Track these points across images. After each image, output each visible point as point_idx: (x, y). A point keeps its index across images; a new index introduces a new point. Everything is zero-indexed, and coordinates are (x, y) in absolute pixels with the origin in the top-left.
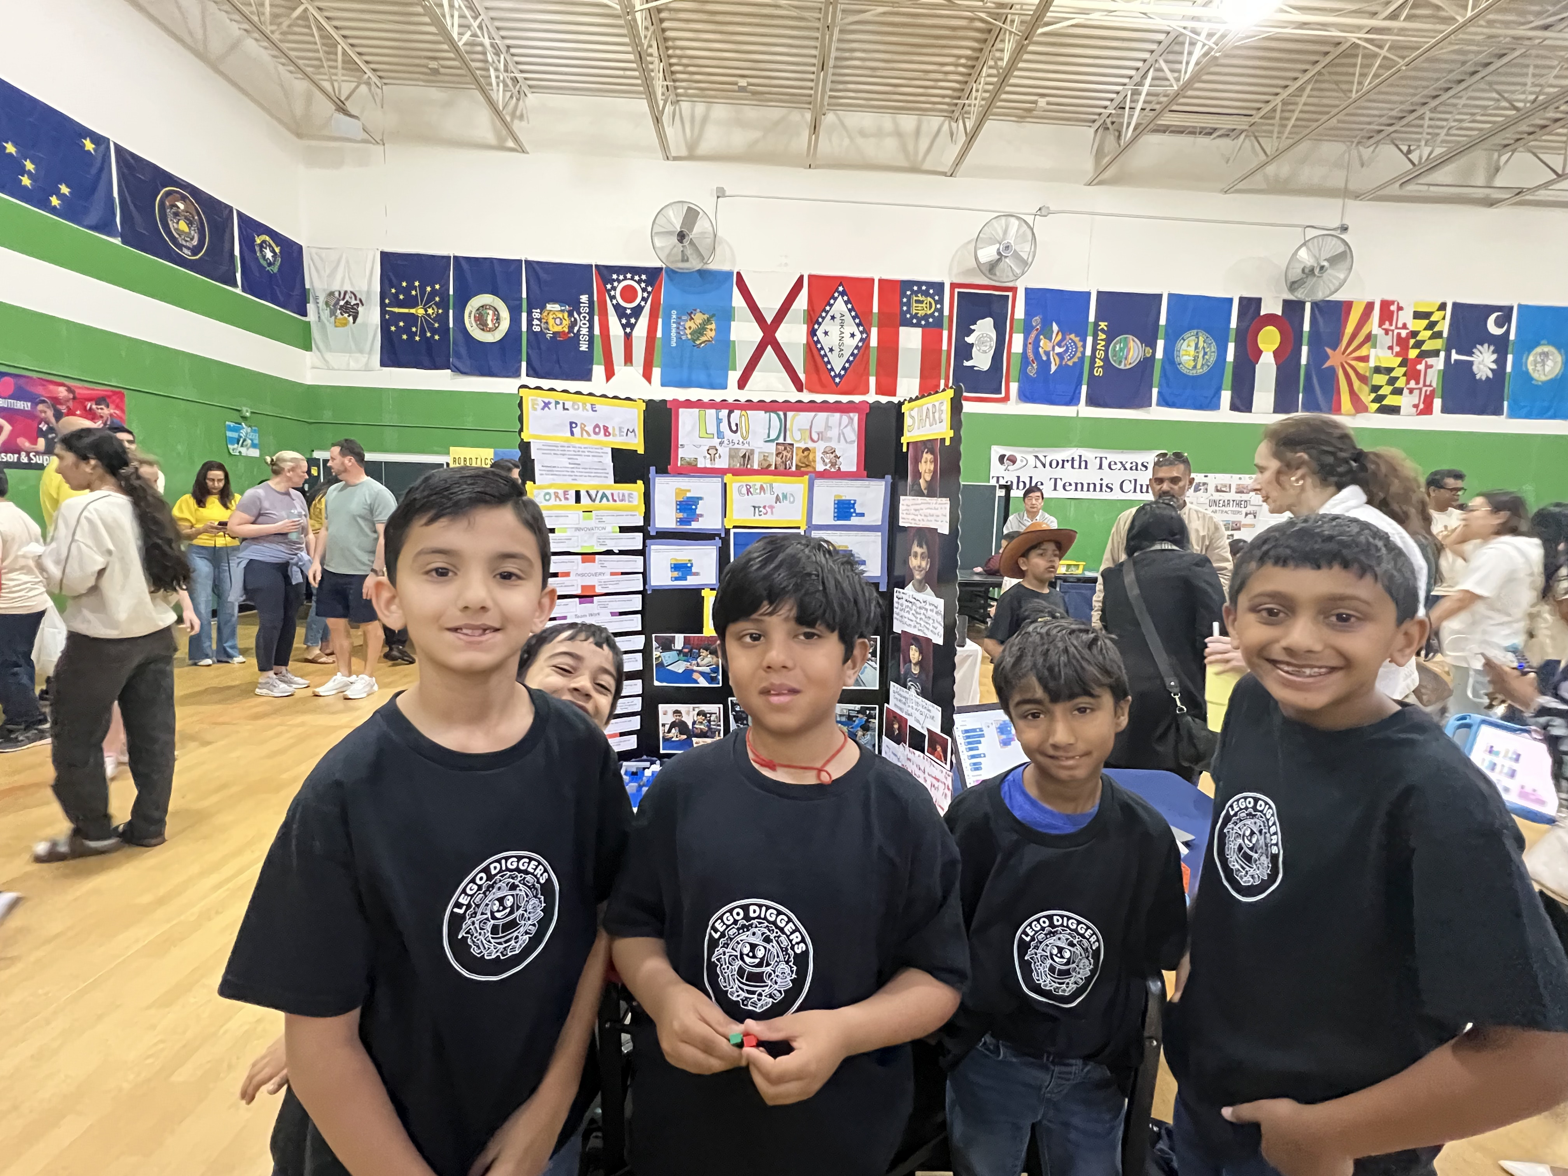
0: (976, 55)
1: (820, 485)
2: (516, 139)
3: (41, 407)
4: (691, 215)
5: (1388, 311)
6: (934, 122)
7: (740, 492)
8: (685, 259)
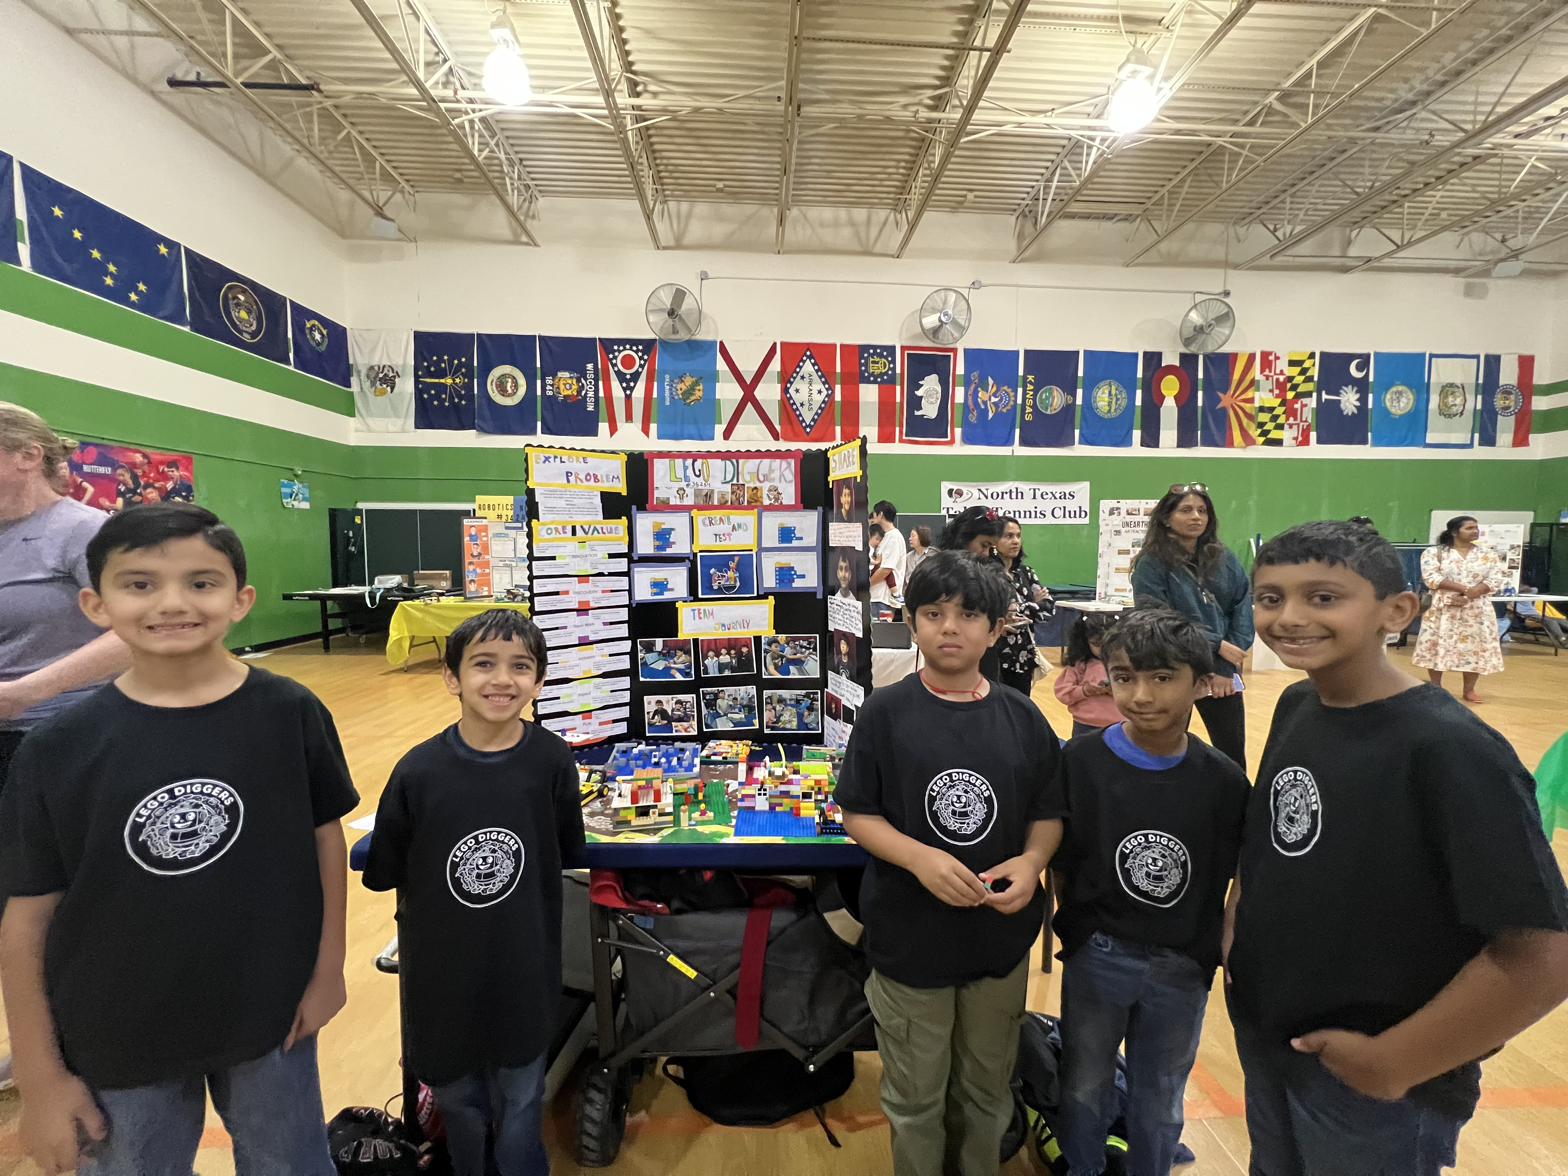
0: (912, 159)
1: (768, 518)
2: (529, 235)
3: (119, 471)
4: (680, 295)
5: (1267, 360)
6: (882, 214)
7: (704, 524)
8: (675, 331)
